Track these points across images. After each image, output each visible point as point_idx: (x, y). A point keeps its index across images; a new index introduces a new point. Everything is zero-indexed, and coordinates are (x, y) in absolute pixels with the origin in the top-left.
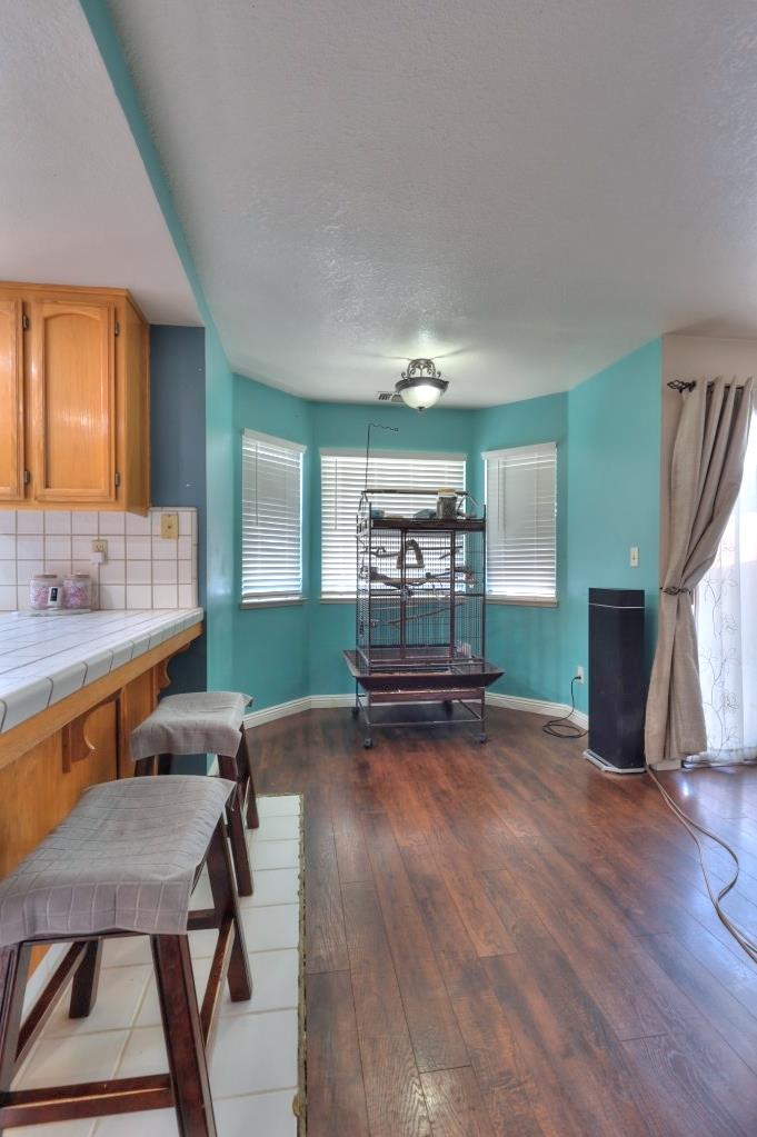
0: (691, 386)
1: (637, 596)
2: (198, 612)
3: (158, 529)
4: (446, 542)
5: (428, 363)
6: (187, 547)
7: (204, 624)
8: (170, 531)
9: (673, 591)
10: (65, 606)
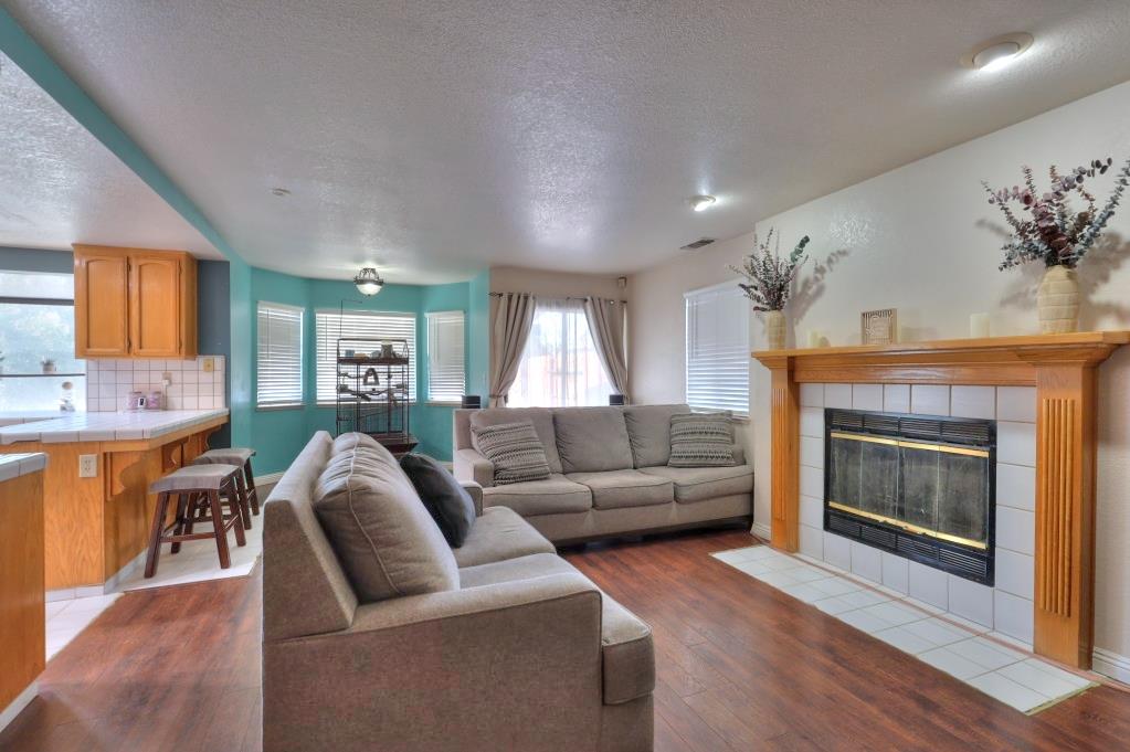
0: (501, 295)
1: (477, 399)
2: (227, 410)
3: (201, 367)
5: (373, 271)
6: (219, 376)
7: (229, 416)
8: (210, 368)
9: (494, 397)
10: (147, 408)
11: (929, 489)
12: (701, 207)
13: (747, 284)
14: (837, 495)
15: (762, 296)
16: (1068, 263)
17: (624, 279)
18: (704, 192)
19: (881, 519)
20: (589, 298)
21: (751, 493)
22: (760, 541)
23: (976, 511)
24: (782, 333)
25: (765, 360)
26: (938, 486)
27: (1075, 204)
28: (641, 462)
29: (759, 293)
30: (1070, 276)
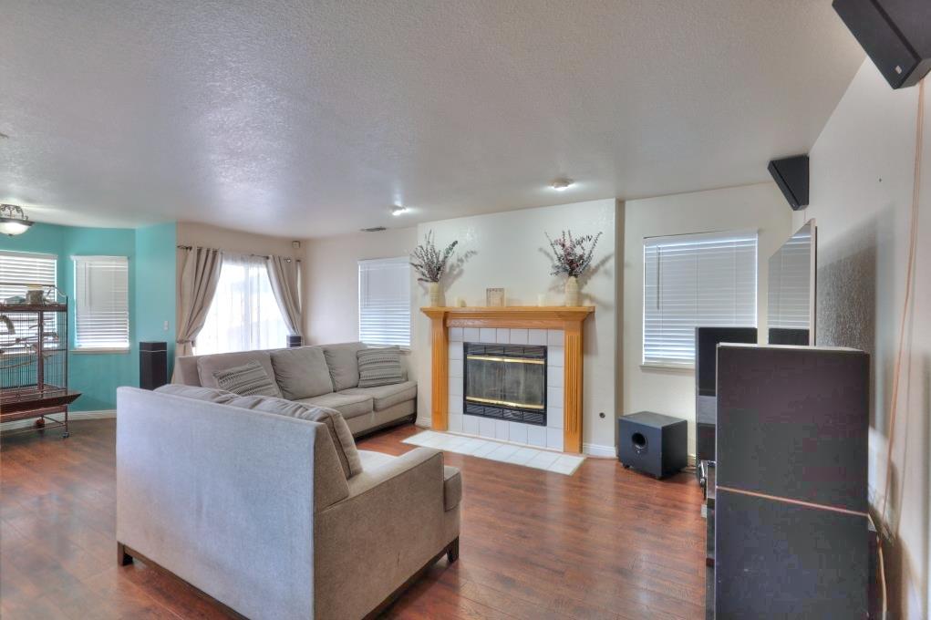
0: (191, 248)
1: (163, 345)
4: (36, 316)
5: (18, 208)
9: (181, 342)
11: (518, 383)
12: (397, 213)
13: (416, 263)
14: (471, 393)
15: (426, 272)
16: (576, 276)
17: (297, 243)
18: (398, 203)
19: (495, 402)
20: (271, 256)
21: (415, 399)
22: (424, 429)
23: (538, 391)
24: (439, 297)
25: (428, 312)
26: (522, 382)
27: (578, 251)
28: (339, 386)
29: (423, 270)
30: (577, 281)
